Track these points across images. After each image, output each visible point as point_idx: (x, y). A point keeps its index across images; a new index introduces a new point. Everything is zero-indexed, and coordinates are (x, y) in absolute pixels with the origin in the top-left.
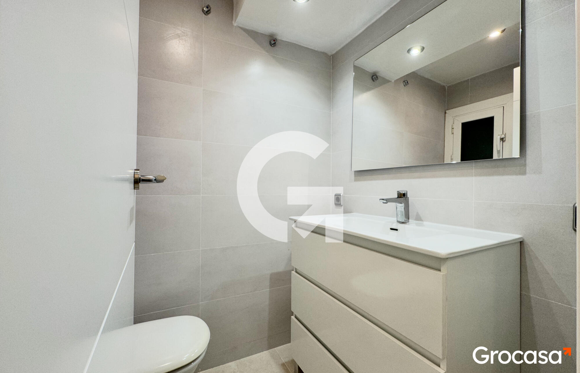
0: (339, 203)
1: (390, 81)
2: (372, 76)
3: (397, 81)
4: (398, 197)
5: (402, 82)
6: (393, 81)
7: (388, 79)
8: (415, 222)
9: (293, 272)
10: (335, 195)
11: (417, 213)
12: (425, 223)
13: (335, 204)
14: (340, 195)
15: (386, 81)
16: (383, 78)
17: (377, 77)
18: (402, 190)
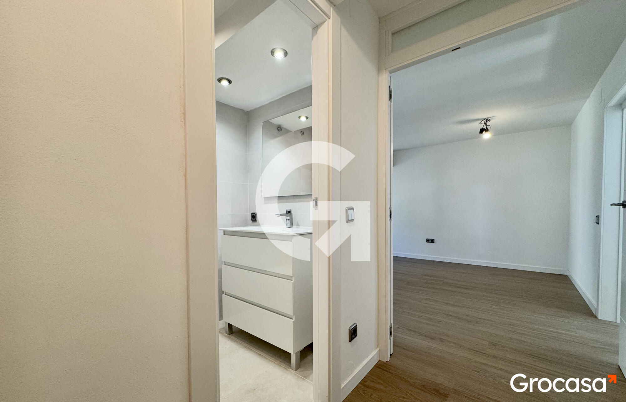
0: (255, 219)
1: (291, 132)
2: (277, 128)
3: (295, 132)
4: (287, 213)
5: (300, 132)
6: (293, 132)
7: (289, 130)
8: (296, 227)
9: (223, 265)
10: (252, 214)
11: (297, 222)
12: (300, 227)
13: (252, 220)
14: (255, 214)
15: (288, 131)
16: (286, 129)
17: (281, 129)
18: (289, 209)
